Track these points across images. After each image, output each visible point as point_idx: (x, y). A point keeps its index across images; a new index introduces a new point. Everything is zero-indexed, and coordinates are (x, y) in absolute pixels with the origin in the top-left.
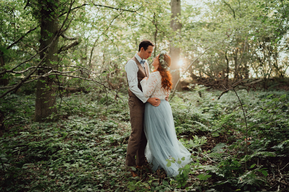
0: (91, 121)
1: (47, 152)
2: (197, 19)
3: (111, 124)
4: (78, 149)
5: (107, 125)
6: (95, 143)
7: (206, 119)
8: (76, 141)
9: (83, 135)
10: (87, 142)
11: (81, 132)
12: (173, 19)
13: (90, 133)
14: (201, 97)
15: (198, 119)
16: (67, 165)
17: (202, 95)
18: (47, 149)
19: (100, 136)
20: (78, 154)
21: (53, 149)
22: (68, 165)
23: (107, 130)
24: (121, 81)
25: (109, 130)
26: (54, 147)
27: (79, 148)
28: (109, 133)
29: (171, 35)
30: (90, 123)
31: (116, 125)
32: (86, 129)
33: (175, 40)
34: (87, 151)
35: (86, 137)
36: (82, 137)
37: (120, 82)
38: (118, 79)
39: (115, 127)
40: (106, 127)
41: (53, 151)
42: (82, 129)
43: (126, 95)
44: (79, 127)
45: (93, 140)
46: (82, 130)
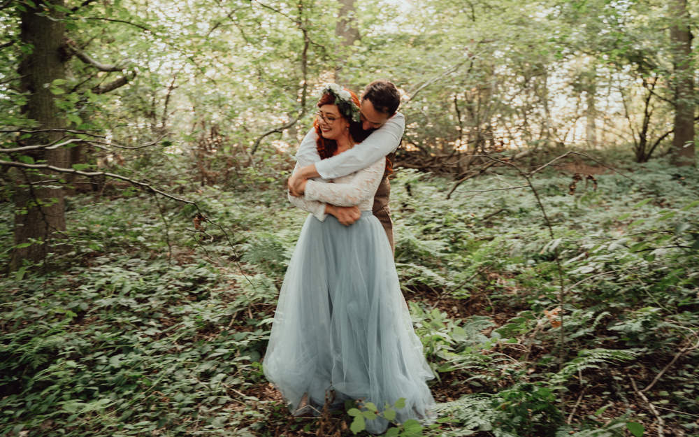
0: (151, 269)
1: (22, 367)
2: (391, 28)
3: (203, 271)
4: (111, 352)
5: (192, 277)
6: (159, 328)
7: (432, 252)
8: (106, 326)
9: (128, 308)
10: (134, 329)
11: (123, 301)
12: (343, 17)
13: (146, 300)
14: (410, 195)
15: (413, 253)
16: (71, 406)
17: (413, 190)
18: (23, 357)
19: (171, 309)
20: (108, 368)
21: (38, 356)
22: (73, 407)
23: (194, 288)
24: (230, 163)
25: (196, 290)
26: (44, 350)
27: (114, 348)
28: (198, 298)
29: (341, 54)
30: (150, 274)
31: (215, 275)
32: (136, 290)
33: (351, 65)
34: (133, 357)
35: (134, 313)
36: (124, 313)
37: (228, 165)
38: (224, 159)
39: (212, 281)
40: (189, 280)
41: (37, 363)
42: (126, 290)
43: (243, 195)
44: (120, 284)
45: (152, 323)
46: (128, 295)
